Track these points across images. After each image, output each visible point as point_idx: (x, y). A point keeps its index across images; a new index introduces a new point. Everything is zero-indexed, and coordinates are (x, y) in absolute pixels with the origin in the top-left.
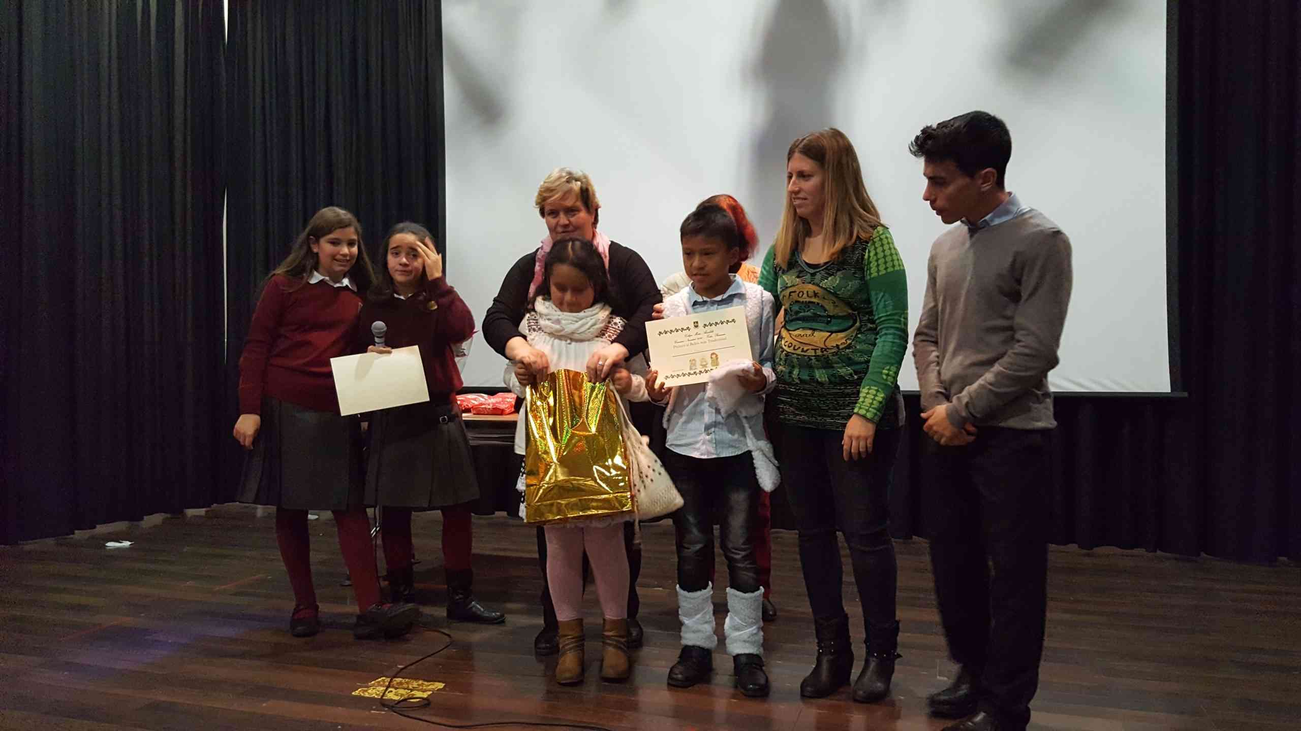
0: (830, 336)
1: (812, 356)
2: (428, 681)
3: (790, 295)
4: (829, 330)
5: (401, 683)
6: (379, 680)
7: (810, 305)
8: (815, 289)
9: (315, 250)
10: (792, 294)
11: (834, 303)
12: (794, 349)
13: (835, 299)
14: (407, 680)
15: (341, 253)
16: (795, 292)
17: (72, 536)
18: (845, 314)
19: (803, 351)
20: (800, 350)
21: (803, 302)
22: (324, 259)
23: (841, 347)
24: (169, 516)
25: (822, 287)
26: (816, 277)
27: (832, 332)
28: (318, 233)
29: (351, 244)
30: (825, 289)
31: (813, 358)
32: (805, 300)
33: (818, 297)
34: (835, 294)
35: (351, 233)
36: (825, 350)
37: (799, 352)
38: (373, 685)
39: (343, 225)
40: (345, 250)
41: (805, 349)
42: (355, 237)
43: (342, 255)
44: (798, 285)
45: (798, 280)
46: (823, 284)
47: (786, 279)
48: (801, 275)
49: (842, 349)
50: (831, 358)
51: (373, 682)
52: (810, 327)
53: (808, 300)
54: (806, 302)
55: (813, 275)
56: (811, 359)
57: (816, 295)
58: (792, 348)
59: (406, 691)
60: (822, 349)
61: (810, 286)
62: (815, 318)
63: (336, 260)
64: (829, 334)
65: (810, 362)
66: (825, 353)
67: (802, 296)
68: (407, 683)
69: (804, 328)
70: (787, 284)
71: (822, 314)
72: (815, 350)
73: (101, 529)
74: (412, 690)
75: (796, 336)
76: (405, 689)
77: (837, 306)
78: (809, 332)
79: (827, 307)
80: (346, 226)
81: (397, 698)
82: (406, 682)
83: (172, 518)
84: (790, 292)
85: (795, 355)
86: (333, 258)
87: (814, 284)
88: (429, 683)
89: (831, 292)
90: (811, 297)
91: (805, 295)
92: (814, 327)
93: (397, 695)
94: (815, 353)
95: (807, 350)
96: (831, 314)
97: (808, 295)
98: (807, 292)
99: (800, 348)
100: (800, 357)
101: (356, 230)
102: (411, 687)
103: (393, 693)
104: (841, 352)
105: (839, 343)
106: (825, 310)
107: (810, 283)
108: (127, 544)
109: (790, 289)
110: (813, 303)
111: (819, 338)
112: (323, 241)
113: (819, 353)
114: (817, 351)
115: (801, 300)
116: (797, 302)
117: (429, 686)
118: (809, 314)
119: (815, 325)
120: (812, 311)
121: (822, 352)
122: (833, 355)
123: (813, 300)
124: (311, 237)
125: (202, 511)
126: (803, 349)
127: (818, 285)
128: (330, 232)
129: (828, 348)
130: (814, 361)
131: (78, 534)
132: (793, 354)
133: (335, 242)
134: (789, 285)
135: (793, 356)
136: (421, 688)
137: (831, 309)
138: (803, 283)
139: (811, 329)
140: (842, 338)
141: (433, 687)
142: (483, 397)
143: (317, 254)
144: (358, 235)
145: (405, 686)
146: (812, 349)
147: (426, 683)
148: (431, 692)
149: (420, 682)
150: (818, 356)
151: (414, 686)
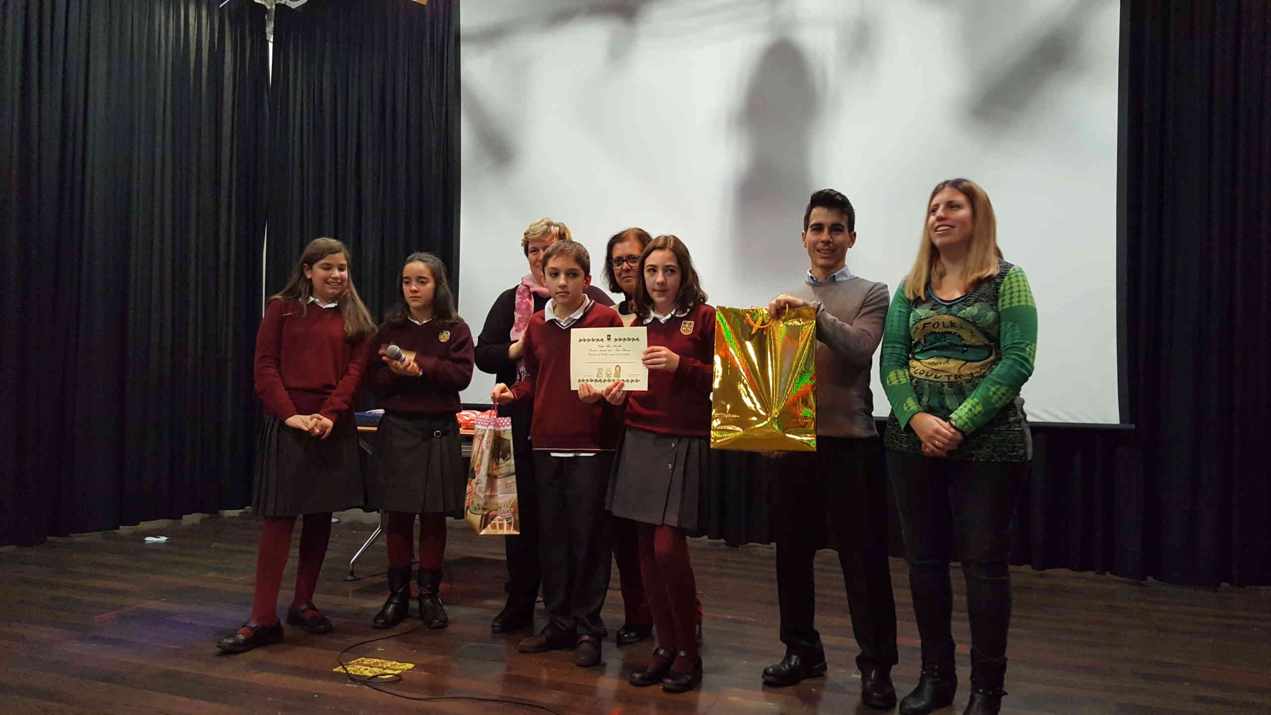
0: (965, 364)
1: (945, 382)
2: (400, 662)
3: (924, 327)
4: (965, 358)
5: (377, 663)
6: (360, 660)
7: (947, 335)
8: (950, 319)
9: (309, 276)
10: (926, 325)
11: (972, 332)
12: (927, 375)
13: (973, 329)
14: (383, 661)
15: (332, 276)
16: (930, 323)
17: (116, 531)
18: (982, 344)
19: (935, 377)
20: (933, 376)
21: (939, 332)
22: (317, 283)
23: (975, 375)
24: (208, 516)
25: (959, 317)
26: (953, 308)
27: (967, 361)
28: (311, 261)
29: (341, 269)
30: (964, 319)
31: (946, 384)
32: (940, 331)
33: (955, 327)
34: (974, 324)
35: (341, 258)
36: (959, 377)
37: (932, 378)
38: (353, 664)
39: (333, 251)
40: (337, 273)
41: (938, 375)
42: (345, 262)
43: (333, 278)
44: (932, 316)
45: (932, 312)
46: (961, 314)
47: (919, 313)
48: (935, 308)
49: (976, 377)
50: (964, 385)
51: (353, 662)
52: (946, 355)
53: (944, 330)
54: (942, 332)
55: (949, 307)
56: (943, 386)
57: (952, 324)
58: (924, 374)
59: (380, 669)
60: (956, 375)
61: (946, 317)
62: (950, 347)
63: (328, 283)
64: (964, 362)
65: (942, 388)
66: (958, 379)
67: (938, 327)
68: (383, 663)
69: (938, 357)
70: (921, 316)
71: (958, 343)
72: (949, 376)
73: (144, 525)
74: (384, 669)
75: (929, 363)
76: (379, 668)
77: (974, 335)
78: (944, 360)
79: (964, 337)
80: (337, 252)
81: (371, 675)
82: (381, 662)
83: (209, 518)
84: (924, 324)
85: (927, 382)
86: (326, 281)
87: (950, 314)
88: (402, 664)
89: (969, 321)
90: (948, 327)
91: (941, 326)
92: (949, 356)
93: (371, 672)
94: (949, 379)
95: (940, 377)
96: (968, 344)
97: (944, 326)
98: (943, 323)
99: (932, 374)
100: (932, 383)
101: (345, 255)
102: (384, 666)
103: (369, 670)
104: (975, 380)
105: (973, 371)
106: (963, 340)
107: (946, 314)
108: (163, 539)
109: (925, 320)
110: (950, 333)
111: (952, 365)
112: (316, 267)
113: (952, 379)
114: (951, 377)
115: (937, 331)
116: (932, 333)
117: (401, 665)
118: (945, 343)
119: (949, 353)
120: (948, 340)
121: (956, 378)
122: (967, 383)
123: (950, 330)
124: (305, 264)
125: (235, 513)
126: (936, 375)
127: (955, 316)
128: (322, 258)
129: (962, 375)
130: (946, 387)
131: (124, 530)
132: (925, 380)
133: (328, 267)
134: (923, 317)
135: (925, 382)
136: (393, 667)
137: (968, 337)
138: (939, 314)
139: (945, 357)
140: (977, 367)
141: (403, 667)
142: (474, 413)
143: (311, 280)
144: (347, 259)
145: (380, 665)
146: (946, 376)
147: (398, 664)
148: (401, 671)
149: (394, 663)
150: (951, 382)
151: (388, 666)
